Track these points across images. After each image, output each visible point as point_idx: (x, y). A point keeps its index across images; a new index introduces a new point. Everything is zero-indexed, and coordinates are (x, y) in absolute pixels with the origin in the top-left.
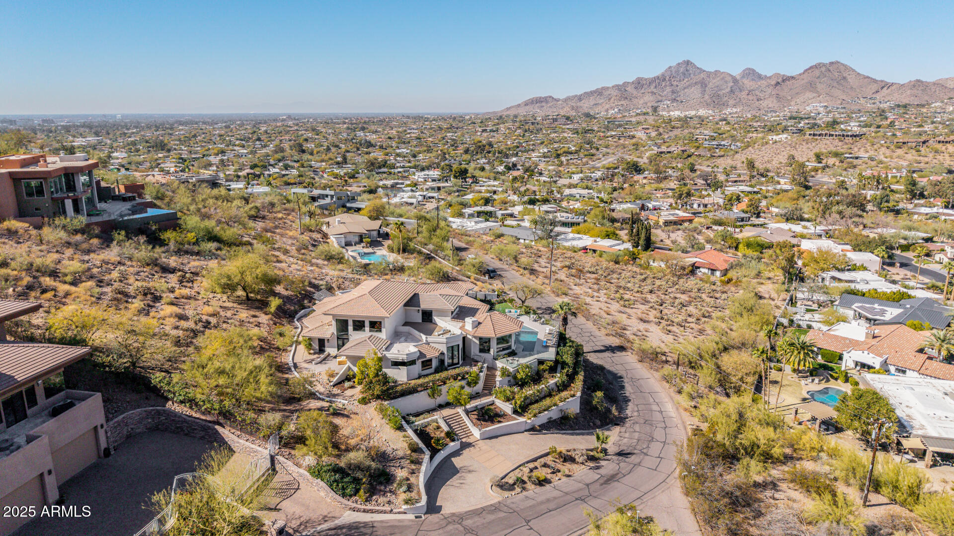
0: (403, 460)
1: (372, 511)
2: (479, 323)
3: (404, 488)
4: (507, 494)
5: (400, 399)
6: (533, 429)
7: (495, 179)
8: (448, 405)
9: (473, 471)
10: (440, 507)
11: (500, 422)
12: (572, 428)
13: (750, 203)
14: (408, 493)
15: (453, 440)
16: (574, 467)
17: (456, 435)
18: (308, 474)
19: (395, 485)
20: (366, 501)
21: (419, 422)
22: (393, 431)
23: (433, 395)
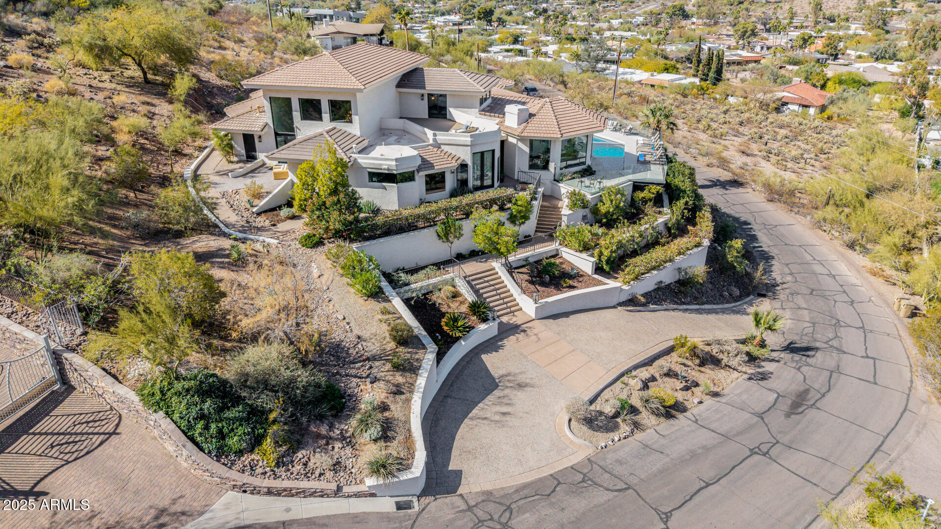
0: (377, 363)
1: (289, 493)
2: (531, 115)
3: (375, 431)
4: (602, 439)
5: (382, 240)
6: (632, 302)
7: (524, 24)
8: (474, 254)
9: (527, 385)
10: (458, 474)
11: (572, 287)
12: (696, 300)
13: (828, 42)
14: (382, 443)
15: (485, 320)
16: (721, 375)
17: (491, 309)
18: (136, 399)
19: (354, 422)
20: (278, 465)
21: (419, 284)
22: (361, 301)
23: (446, 235)
